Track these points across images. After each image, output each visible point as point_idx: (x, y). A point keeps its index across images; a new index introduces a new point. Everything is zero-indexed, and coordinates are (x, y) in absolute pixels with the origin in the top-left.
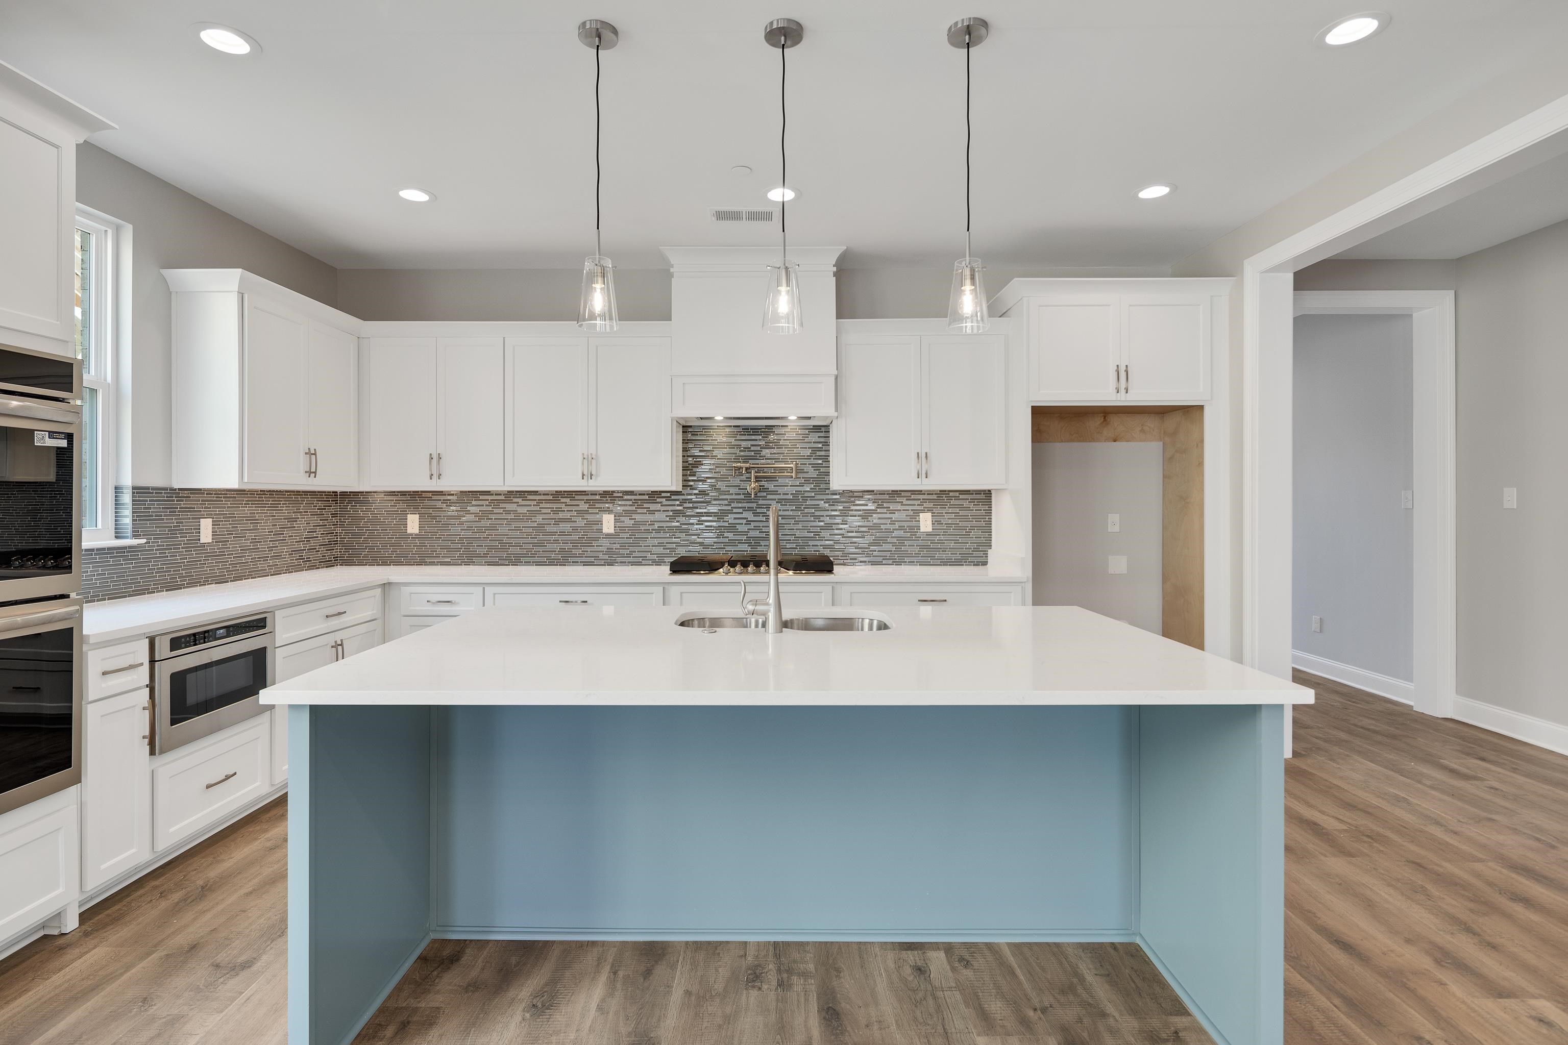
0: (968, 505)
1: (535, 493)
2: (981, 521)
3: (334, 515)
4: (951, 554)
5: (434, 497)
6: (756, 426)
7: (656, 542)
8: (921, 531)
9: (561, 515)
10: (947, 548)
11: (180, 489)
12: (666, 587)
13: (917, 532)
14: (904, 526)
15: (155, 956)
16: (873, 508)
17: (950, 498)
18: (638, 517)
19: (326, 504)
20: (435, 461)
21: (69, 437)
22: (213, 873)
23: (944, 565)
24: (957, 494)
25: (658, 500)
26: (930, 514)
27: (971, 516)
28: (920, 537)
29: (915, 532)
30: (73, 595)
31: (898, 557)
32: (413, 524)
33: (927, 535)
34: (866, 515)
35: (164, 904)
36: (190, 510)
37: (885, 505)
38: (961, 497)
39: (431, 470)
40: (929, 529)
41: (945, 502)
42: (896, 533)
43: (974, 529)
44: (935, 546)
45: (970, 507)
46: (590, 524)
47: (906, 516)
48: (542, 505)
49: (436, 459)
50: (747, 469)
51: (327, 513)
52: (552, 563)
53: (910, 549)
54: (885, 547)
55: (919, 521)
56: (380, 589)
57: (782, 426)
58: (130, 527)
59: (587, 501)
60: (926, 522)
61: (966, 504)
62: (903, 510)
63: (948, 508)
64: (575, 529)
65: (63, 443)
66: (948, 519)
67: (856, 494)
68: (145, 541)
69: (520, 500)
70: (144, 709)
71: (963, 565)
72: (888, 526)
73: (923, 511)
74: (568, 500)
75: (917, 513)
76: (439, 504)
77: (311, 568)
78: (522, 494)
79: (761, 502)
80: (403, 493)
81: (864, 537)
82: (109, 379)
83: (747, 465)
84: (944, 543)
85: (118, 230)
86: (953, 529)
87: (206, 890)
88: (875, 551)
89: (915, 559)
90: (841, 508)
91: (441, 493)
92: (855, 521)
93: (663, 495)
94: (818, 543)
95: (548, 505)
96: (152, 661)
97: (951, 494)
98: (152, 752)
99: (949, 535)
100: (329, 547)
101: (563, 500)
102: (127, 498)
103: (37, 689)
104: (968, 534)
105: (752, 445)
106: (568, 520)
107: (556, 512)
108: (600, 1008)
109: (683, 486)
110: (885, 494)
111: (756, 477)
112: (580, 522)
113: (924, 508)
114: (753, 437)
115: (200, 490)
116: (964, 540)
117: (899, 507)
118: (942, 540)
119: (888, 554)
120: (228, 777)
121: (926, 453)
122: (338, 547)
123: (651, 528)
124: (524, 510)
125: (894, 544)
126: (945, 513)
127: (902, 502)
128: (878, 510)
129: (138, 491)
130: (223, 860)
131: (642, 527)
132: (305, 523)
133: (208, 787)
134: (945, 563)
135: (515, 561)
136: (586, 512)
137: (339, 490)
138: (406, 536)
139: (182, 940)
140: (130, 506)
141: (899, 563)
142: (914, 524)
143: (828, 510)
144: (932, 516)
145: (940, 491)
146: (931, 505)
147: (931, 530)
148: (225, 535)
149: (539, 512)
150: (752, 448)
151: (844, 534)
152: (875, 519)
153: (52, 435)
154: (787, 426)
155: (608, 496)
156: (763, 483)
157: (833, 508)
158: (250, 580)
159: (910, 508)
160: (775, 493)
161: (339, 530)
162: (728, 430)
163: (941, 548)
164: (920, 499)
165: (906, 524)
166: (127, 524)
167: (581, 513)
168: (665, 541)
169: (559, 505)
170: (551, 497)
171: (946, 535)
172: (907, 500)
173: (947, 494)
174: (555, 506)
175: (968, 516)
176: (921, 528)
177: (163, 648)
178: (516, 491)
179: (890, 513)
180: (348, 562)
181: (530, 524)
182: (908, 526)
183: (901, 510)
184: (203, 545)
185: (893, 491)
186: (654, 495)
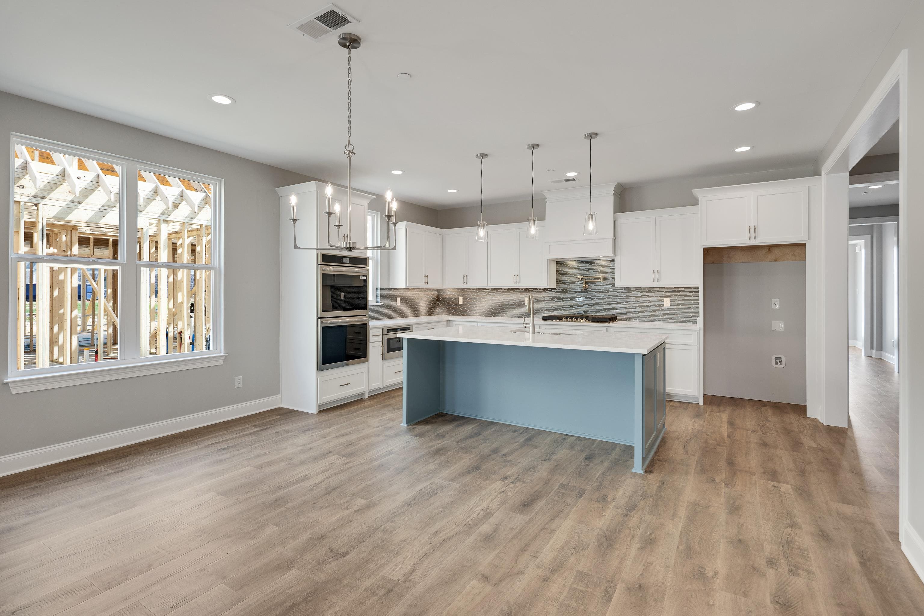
0: (689, 294)
1: (501, 289)
2: (696, 302)
3: (436, 297)
4: (680, 317)
5: (467, 291)
6: (586, 260)
7: (546, 309)
8: (664, 306)
9: (510, 298)
10: (678, 315)
11: (391, 289)
12: (540, 326)
13: (662, 307)
14: (656, 304)
15: (382, 405)
16: (641, 295)
17: (679, 291)
18: (539, 299)
19: (434, 293)
20: (465, 278)
21: (366, 276)
22: (396, 395)
23: (676, 323)
24: (683, 289)
25: (547, 292)
26: (669, 298)
27: (691, 299)
28: (664, 309)
29: (661, 307)
30: (367, 315)
31: (652, 318)
32: (461, 300)
33: (667, 308)
34: (637, 299)
35: (384, 398)
36: (394, 295)
37: (646, 294)
38: (685, 290)
39: (464, 281)
40: (669, 305)
41: (677, 293)
42: (652, 307)
43: (693, 306)
44: (672, 313)
45: (690, 295)
46: (521, 301)
47: (657, 299)
48: (503, 294)
49: (465, 277)
50: (582, 278)
51: (434, 296)
52: (507, 316)
53: (659, 315)
54: (646, 313)
55: (663, 302)
56: (446, 322)
57: (598, 260)
58: (380, 299)
59: (520, 292)
60: (667, 302)
61: (688, 294)
62: (655, 297)
63: (679, 295)
64: (515, 303)
65: (365, 278)
66: (678, 301)
67: (632, 289)
68: (383, 304)
69: (496, 292)
70: (381, 347)
71: (686, 323)
72: (648, 304)
73: (665, 297)
74: (512, 292)
75: (662, 298)
76: (469, 293)
77: (429, 315)
78: (496, 289)
79: (589, 293)
80: (458, 289)
81: (636, 309)
82: (375, 258)
83: (582, 277)
84: (676, 312)
85: (377, 214)
86: (681, 306)
87: (393, 397)
88: (642, 315)
89: (661, 319)
90: (625, 295)
91: (469, 289)
92: (632, 302)
93: (549, 290)
94: (615, 311)
95: (505, 294)
96: (383, 335)
97: (680, 289)
98: (383, 359)
99: (679, 308)
100: (435, 308)
101: (511, 292)
102: (379, 291)
103: (360, 333)
104: (689, 308)
105: (585, 268)
106: (513, 300)
107: (509, 296)
108: (472, 428)
109: (556, 286)
110: (646, 289)
111: (586, 282)
112: (517, 300)
113: (666, 295)
114: (586, 265)
115: (397, 289)
116: (687, 311)
117: (653, 295)
118: (676, 311)
119: (648, 317)
120: (400, 371)
121: (658, 270)
122: (438, 308)
123: (544, 303)
124: (497, 296)
125: (650, 312)
126: (677, 298)
127: (655, 293)
128: (643, 296)
129: (382, 289)
130: (398, 393)
131: (540, 303)
132: (428, 299)
133: (395, 372)
134: (676, 321)
135: (494, 315)
136: (519, 297)
137: (438, 288)
138: (458, 305)
139: (388, 403)
140: (380, 294)
141: (653, 321)
142: (661, 303)
143: (619, 296)
144: (670, 299)
145: (674, 288)
146: (670, 294)
147: (670, 306)
148: (403, 303)
149: (502, 297)
150: (585, 270)
151: (626, 307)
152: (641, 300)
153: (363, 276)
154: (600, 260)
155: (527, 290)
156: (589, 285)
157: (621, 295)
158: (410, 318)
159: (659, 295)
160: (595, 289)
161: (438, 302)
162: (575, 262)
163: (675, 315)
164: (664, 292)
165: (656, 303)
166: (379, 299)
167: (517, 297)
168: (549, 308)
169: (509, 294)
170: (506, 291)
171: (677, 308)
172: (657, 292)
173: (678, 289)
174: (508, 294)
175: (689, 299)
176: (664, 305)
177: (385, 332)
178: (495, 289)
179: (649, 298)
180: (441, 314)
181: (499, 301)
182: (657, 304)
183: (654, 297)
184: (398, 305)
185: (650, 288)
186: (545, 290)
